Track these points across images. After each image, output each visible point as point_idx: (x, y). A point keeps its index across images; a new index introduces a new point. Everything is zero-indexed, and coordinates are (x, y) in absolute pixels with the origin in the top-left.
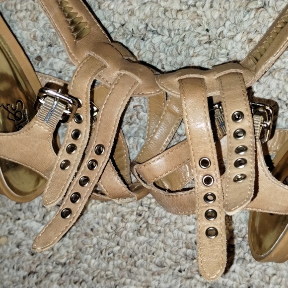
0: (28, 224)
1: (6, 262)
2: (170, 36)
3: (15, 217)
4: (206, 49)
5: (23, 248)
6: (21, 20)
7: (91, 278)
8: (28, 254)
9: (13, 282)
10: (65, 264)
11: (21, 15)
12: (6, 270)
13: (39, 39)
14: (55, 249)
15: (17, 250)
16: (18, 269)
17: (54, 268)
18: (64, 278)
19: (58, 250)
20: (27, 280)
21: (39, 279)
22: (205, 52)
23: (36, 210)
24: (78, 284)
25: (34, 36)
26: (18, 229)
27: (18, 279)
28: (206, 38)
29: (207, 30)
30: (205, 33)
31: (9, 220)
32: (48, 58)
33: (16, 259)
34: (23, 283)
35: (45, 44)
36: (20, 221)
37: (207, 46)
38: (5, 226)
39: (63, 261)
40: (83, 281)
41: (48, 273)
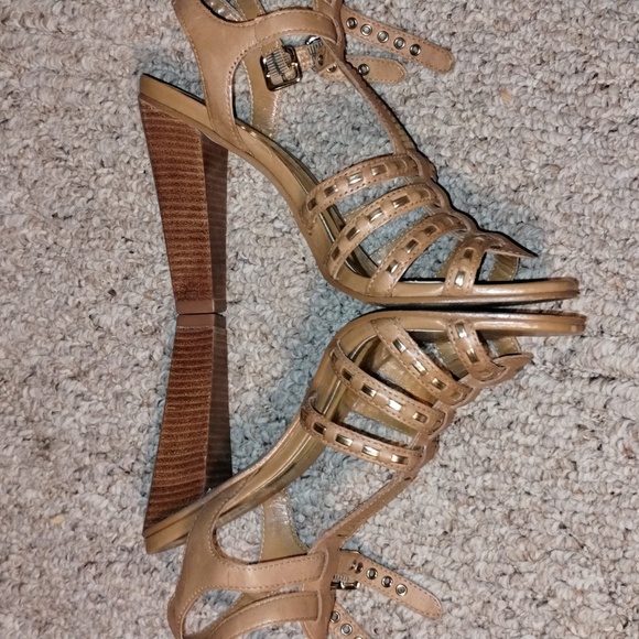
0: (87, 499)
1: (58, 550)
2: (263, 266)
3: (73, 490)
4: (303, 279)
5: (80, 530)
6: (93, 250)
7: (165, 565)
8: (85, 539)
9: (65, 578)
10: (133, 549)
11: (93, 244)
12: (56, 561)
13: (113, 270)
14: (121, 530)
15: (72, 533)
16: (72, 559)
17: (118, 555)
18: (130, 567)
19: (125, 529)
20: (82, 572)
21: (99, 571)
22: (302, 282)
23: (98, 479)
24: (148, 574)
25: (108, 268)
26: (74, 507)
27: (70, 572)
28: (302, 268)
29: (304, 259)
30: (301, 261)
31: (63, 494)
32: (124, 292)
33: (70, 544)
34: (77, 578)
35: (120, 276)
36: (78, 495)
37: (304, 275)
38: (58, 502)
39: (129, 545)
40: (155, 569)
41: (110, 563)
